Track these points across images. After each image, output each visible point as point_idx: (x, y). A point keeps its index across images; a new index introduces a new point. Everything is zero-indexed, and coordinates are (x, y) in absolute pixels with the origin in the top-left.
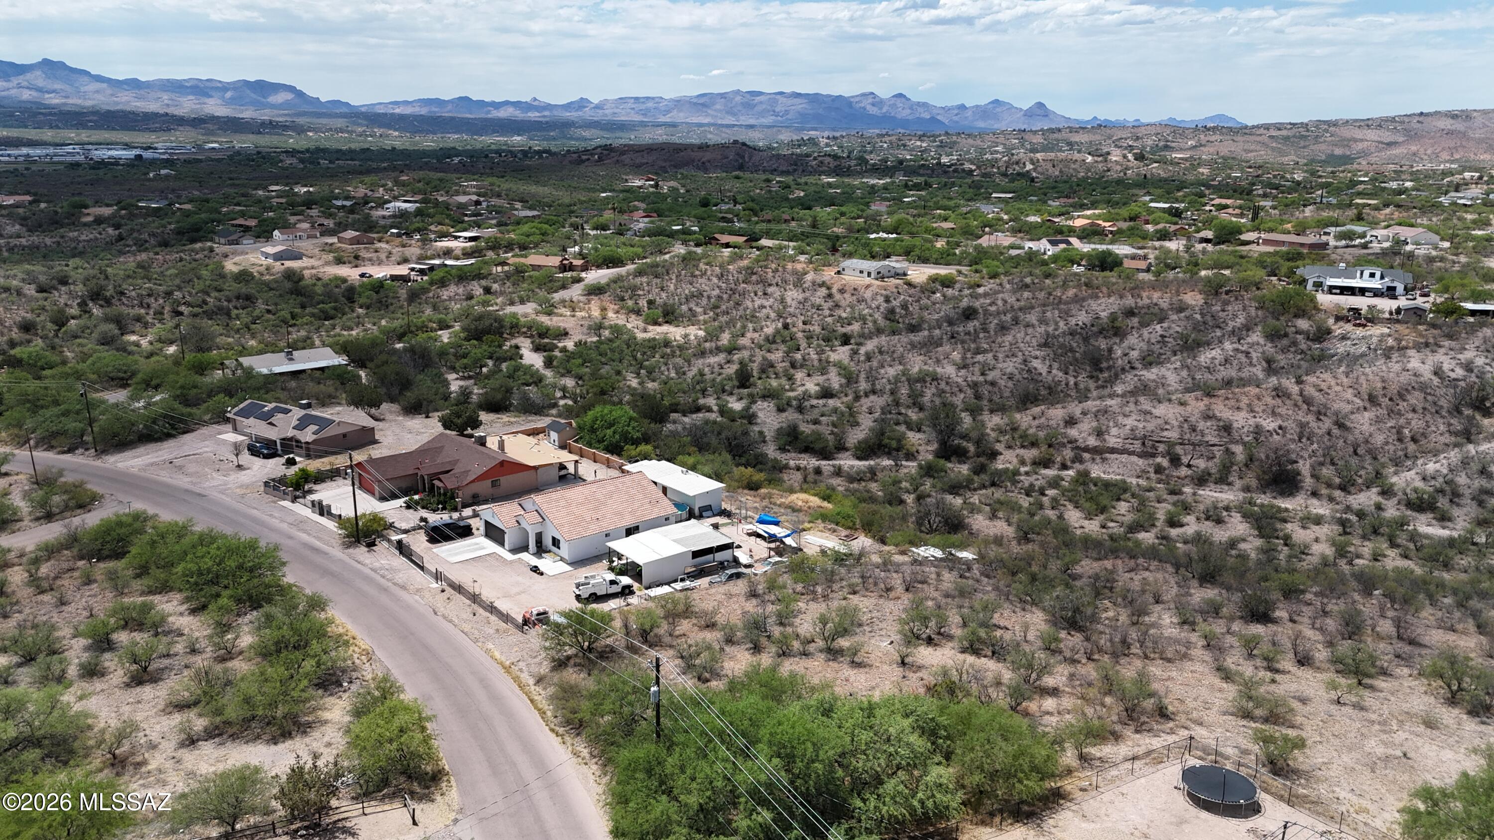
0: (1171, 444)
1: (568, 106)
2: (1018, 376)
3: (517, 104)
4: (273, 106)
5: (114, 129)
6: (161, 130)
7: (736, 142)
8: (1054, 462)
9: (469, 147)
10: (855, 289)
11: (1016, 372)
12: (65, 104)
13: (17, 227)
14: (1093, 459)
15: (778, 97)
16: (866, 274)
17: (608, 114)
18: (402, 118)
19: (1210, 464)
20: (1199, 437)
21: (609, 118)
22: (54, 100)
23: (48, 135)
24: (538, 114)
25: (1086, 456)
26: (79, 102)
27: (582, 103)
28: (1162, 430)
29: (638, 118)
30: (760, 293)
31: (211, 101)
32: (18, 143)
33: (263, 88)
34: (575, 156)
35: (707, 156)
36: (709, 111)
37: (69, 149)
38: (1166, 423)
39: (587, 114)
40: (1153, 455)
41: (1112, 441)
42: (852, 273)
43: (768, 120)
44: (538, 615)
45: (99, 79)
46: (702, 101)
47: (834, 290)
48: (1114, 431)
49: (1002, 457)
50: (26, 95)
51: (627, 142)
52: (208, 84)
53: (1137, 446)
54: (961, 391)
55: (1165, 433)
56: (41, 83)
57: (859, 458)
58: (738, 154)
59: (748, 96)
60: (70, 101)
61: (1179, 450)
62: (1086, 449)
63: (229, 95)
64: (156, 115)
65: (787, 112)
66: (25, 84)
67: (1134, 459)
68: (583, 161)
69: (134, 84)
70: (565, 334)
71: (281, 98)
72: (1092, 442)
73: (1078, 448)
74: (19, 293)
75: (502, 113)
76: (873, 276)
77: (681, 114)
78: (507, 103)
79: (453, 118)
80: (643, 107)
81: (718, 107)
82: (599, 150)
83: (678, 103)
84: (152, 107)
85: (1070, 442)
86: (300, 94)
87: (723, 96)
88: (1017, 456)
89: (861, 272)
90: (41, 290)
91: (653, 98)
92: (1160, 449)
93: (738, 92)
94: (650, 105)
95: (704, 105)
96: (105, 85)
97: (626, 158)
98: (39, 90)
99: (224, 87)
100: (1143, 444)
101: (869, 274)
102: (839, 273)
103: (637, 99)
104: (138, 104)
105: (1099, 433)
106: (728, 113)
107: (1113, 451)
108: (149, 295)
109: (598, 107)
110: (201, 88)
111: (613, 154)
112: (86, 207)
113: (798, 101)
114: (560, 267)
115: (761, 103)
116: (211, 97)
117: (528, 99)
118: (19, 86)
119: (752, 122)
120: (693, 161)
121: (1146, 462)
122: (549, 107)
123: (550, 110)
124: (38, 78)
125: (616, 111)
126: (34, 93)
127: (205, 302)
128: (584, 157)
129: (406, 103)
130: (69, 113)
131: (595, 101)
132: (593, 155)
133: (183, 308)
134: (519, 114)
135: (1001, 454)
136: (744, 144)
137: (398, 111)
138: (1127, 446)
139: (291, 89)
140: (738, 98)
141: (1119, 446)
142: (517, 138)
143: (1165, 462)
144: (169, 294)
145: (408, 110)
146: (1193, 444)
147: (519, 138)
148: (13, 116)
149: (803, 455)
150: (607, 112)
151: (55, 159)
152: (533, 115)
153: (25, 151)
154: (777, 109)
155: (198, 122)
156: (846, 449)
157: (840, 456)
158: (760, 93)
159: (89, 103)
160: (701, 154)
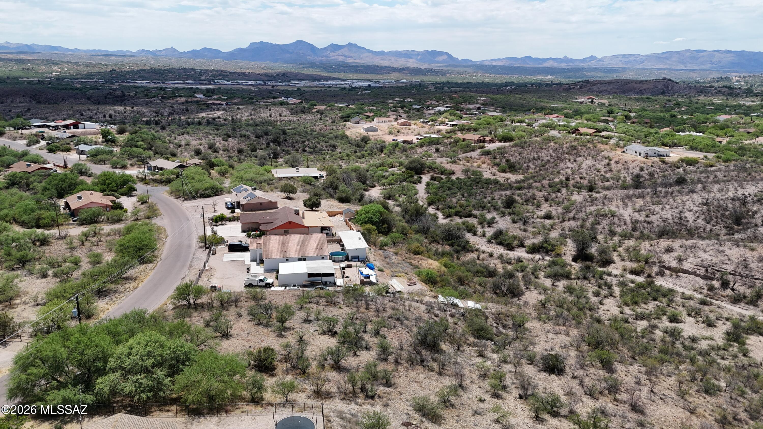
0: (724, 273)
1: (584, 60)
2: (671, 221)
3: (555, 60)
4: (438, 62)
5: (368, 73)
6: (386, 73)
7: (664, 79)
8: (644, 273)
9: (521, 82)
10: (626, 162)
11: (671, 218)
12: (354, 62)
13: (288, 112)
14: (672, 275)
15: (716, 53)
16: (638, 154)
17: (606, 64)
18: (494, 67)
19: (749, 291)
20: (748, 272)
21: (606, 66)
22: (350, 61)
23: (342, 76)
24: (566, 65)
25: (668, 272)
26: (358, 61)
27: (593, 58)
28: (723, 263)
29: (621, 66)
30: (572, 160)
31: (411, 60)
32: (327, 79)
33: (434, 53)
34: (567, 86)
35: (645, 86)
36: (668, 62)
37: (346, 82)
38: (729, 260)
39: (593, 64)
40: (711, 279)
41: (686, 266)
42: (631, 152)
43: (707, 66)
44: (212, 287)
45: (369, 51)
46: (664, 56)
47: (612, 162)
48: (691, 260)
49: (614, 265)
50: (341, 59)
51: (611, 78)
52: (412, 53)
53: (702, 271)
54: (625, 224)
55: (725, 266)
56: (346, 53)
57: (528, 253)
58: (664, 86)
59: (695, 53)
60: (356, 61)
61: (730, 278)
62: (669, 268)
63: (419, 57)
64: (386, 67)
65: (720, 62)
66: (341, 54)
67: (698, 279)
68: (571, 89)
69: (381, 53)
70: (453, 173)
71: (441, 58)
72: (674, 264)
73: (664, 267)
74: (248, 137)
75: (546, 65)
76: (642, 155)
77: (650, 64)
78: (550, 59)
79: (519, 67)
80: (627, 60)
81: (674, 59)
82: (581, 83)
83: (649, 57)
84: (386, 63)
85: (660, 262)
86: (450, 56)
87: (678, 53)
88: (624, 266)
89: (636, 152)
90: (257, 137)
91: (634, 55)
92: (717, 276)
93: (689, 50)
94: (631, 58)
95: (665, 58)
96: (370, 54)
97: (595, 88)
98: (346, 56)
99: (418, 54)
100: (707, 271)
101: (640, 154)
102: (624, 152)
103: (624, 56)
104: (381, 62)
105: (680, 260)
106: (679, 62)
107: (685, 272)
108: (296, 142)
109: (600, 60)
110: (408, 55)
111: (588, 85)
112: (316, 105)
113: (729, 55)
114: (478, 140)
115: (703, 56)
116: (412, 58)
117: (562, 56)
118: (338, 55)
119: (695, 67)
120: (635, 89)
121: (705, 282)
122: (572, 60)
123: (572, 63)
124: (345, 51)
125: (610, 62)
126: (344, 58)
127: (316, 147)
128: (572, 87)
129: (499, 60)
130: (353, 66)
131: (599, 57)
132: (577, 85)
133: (307, 149)
134: (556, 65)
135: (615, 263)
136: (670, 80)
137: (494, 64)
138: (696, 270)
139: (447, 54)
140: (688, 54)
141: (690, 270)
142: (549, 77)
143: (716, 284)
144: (304, 142)
145: (500, 64)
146: (742, 276)
147: (551, 77)
148: (332, 67)
149: (498, 246)
150: (605, 63)
151: (338, 86)
152: (564, 65)
153: (330, 82)
154: (713, 60)
155: (401, 70)
156: (524, 247)
157: (518, 250)
158: (704, 51)
159: (363, 62)
160: (640, 85)
